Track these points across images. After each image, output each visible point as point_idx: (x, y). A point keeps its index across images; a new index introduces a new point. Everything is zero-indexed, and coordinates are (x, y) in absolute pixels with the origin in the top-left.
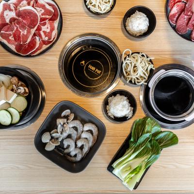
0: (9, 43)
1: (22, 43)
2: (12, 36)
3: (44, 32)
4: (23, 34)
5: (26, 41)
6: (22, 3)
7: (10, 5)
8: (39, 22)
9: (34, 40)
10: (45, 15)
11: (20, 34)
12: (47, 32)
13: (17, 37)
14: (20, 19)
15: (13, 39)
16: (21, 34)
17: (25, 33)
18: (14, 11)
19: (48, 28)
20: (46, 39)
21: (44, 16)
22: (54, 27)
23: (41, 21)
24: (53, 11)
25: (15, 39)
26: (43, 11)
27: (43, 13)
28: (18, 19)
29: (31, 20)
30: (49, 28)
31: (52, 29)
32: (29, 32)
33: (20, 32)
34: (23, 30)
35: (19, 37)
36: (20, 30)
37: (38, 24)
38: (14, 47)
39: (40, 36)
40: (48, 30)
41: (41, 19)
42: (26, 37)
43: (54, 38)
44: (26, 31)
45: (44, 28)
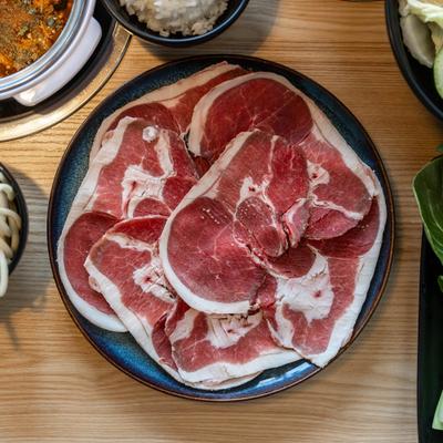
0: (337, 154)
1: (275, 138)
2: (314, 184)
3: (157, 171)
4: (258, 179)
5: (250, 141)
6: (235, 338)
7: (296, 341)
8: (170, 220)
9: (213, 145)
10: (135, 253)
11: (273, 183)
12: (140, 167)
13: (290, 172)
14: (258, 261)
15: (311, 168)
16: (266, 183)
17: (248, 182)
18: (279, 306)
19: (134, 184)
20: (150, 133)
21: (141, 246)
22: (100, 183)
23: (159, 223)
24: (88, 262)
25: (305, 167)
26: (139, 275)
27: (138, 265)
28: (271, 259)
29: (205, 240)
30: (125, 185)
31: (112, 172)
32: (229, 185)
33: (270, 193)
34: (256, 199)
35: (280, 171)
36: (267, 201)
37: (174, 214)
38: (314, 131)
39: (180, 156)
40: (134, 172)
41: (156, 238)
42: (245, 163)
43: (114, 126)
44: (244, 193)
45: (154, 188)
